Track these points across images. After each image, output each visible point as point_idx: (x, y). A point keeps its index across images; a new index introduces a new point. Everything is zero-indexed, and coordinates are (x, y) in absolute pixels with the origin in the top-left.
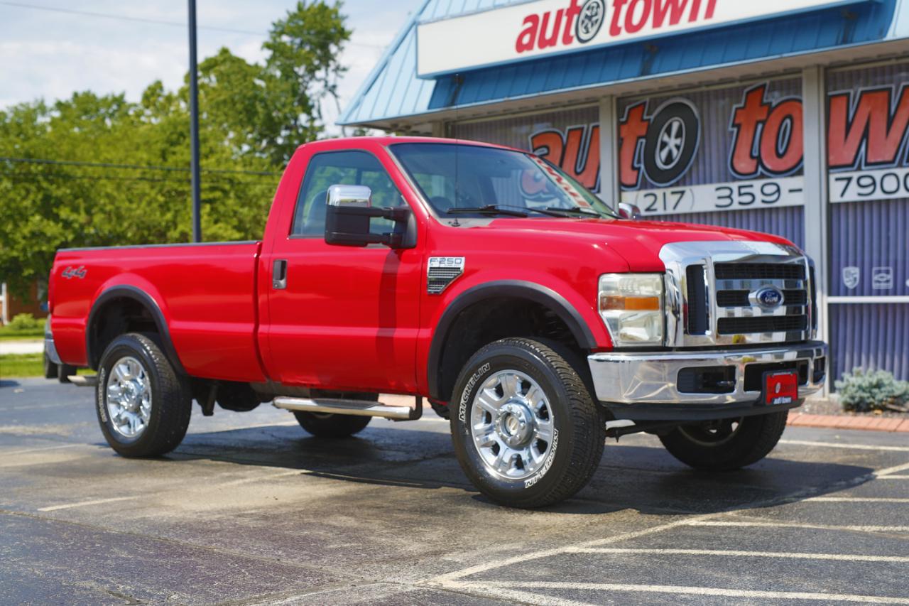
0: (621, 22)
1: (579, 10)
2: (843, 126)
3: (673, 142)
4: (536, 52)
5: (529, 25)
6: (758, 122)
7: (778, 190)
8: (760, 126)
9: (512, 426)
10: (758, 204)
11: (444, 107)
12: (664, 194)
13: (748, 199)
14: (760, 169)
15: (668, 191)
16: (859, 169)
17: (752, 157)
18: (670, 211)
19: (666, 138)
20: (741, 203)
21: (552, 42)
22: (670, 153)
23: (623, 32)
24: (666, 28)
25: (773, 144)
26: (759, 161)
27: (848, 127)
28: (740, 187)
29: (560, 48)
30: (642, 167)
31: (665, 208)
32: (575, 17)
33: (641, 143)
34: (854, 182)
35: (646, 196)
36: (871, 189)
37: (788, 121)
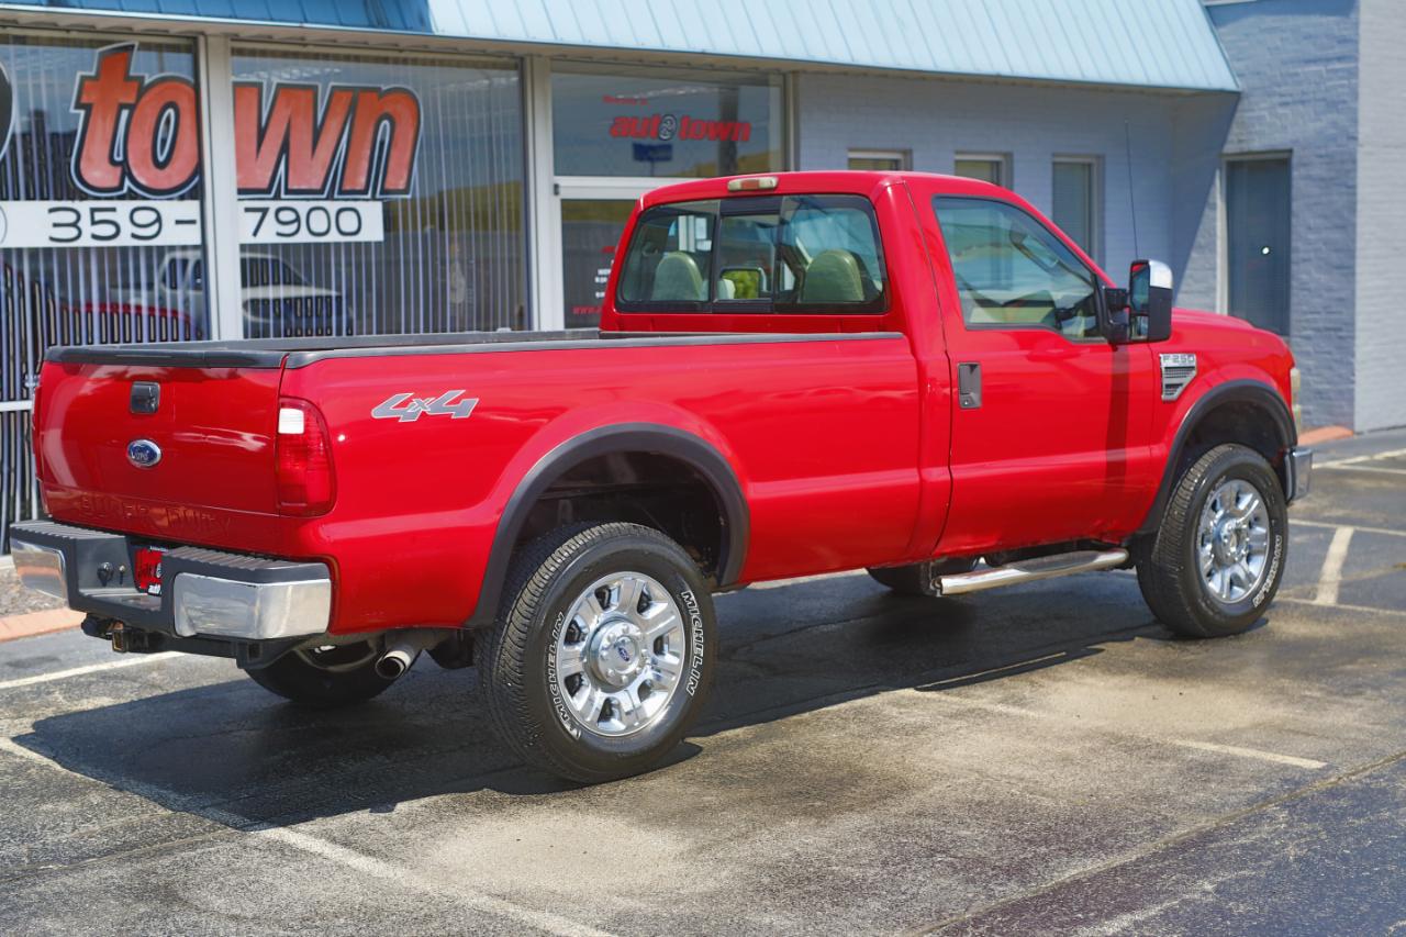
2: (254, 131)
6: (122, 106)
7: (159, 220)
8: (125, 114)
10: (125, 240)
13: (109, 230)
14: (127, 183)
16: (277, 197)
17: (112, 162)
20: (95, 237)
25: (149, 145)
26: (126, 172)
27: (261, 134)
28: (93, 211)
34: (271, 216)
36: (293, 227)
37: (171, 111)
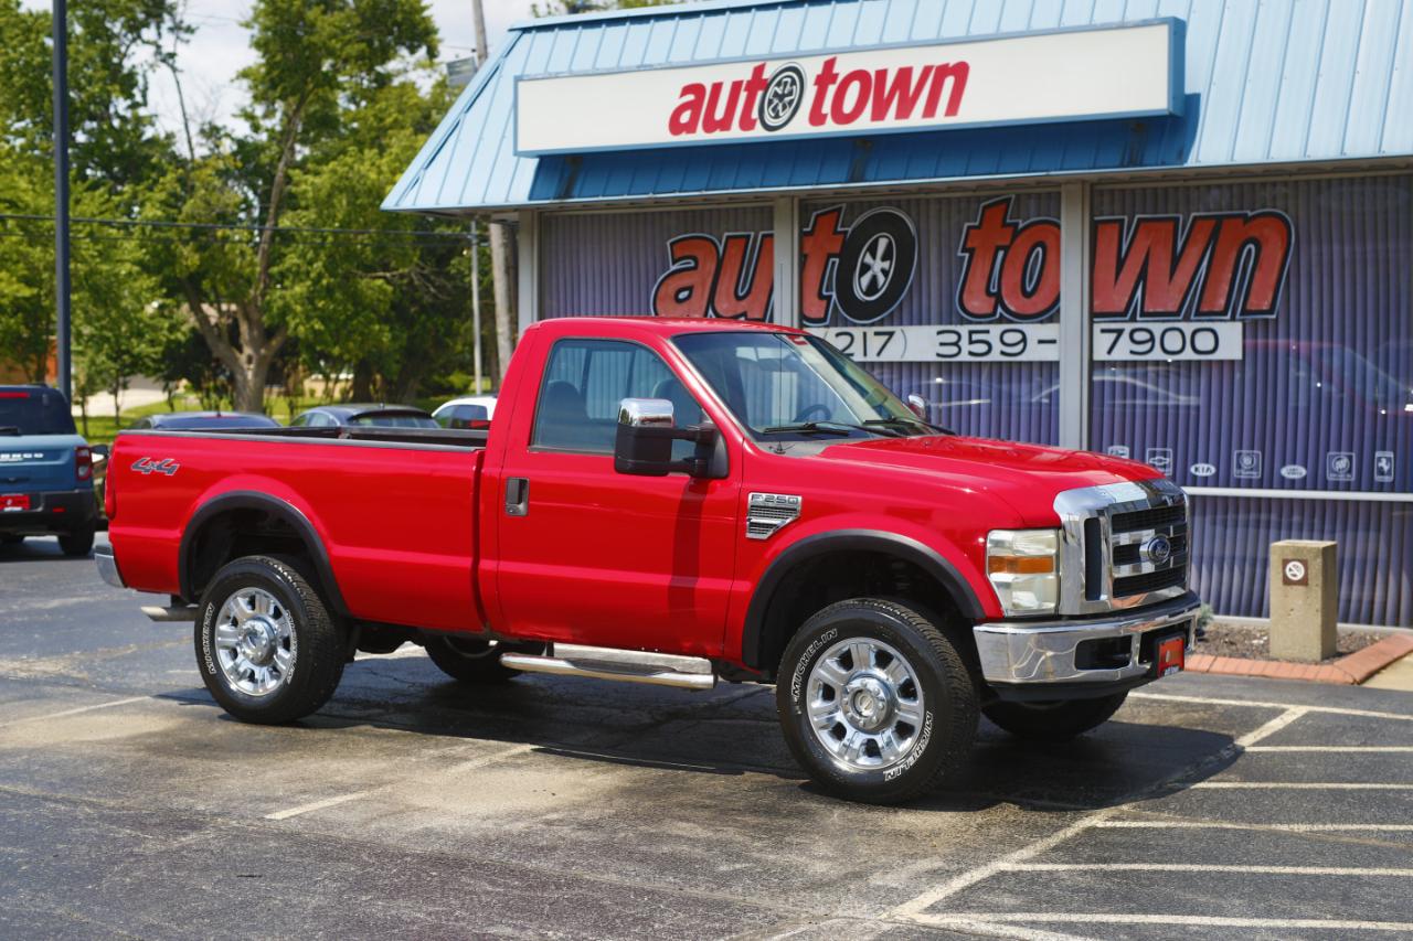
0: (827, 108)
1: (766, 85)
2: (1113, 261)
3: (878, 265)
4: (700, 136)
5: (690, 97)
6: (998, 249)
7: (1024, 340)
8: (1001, 254)
9: (865, 705)
10: (995, 356)
11: (554, 198)
12: (865, 334)
13: (982, 348)
14: (1000, 310)
15: (871, 331)
16: (1133, 319)
17: (988, 293)
18: (872, 357)
19: (868, 259)
20: (971, 353)
21: (725, 124)
22: (874, 279)
23: (829, 120)
24: (891, 123)
25: (1018, 277)
26: (999, 300)
27: (1120, 264)
28: (971, 333)
29: (735, 133)
30: (834, 297)
31: (865, 354)
32: (760, 94)
33: (834, 263)
34: (1125, 336)
35: (838, 335)
36: (1148, 346)
37: (1040, 249)
